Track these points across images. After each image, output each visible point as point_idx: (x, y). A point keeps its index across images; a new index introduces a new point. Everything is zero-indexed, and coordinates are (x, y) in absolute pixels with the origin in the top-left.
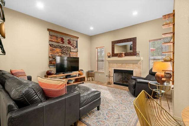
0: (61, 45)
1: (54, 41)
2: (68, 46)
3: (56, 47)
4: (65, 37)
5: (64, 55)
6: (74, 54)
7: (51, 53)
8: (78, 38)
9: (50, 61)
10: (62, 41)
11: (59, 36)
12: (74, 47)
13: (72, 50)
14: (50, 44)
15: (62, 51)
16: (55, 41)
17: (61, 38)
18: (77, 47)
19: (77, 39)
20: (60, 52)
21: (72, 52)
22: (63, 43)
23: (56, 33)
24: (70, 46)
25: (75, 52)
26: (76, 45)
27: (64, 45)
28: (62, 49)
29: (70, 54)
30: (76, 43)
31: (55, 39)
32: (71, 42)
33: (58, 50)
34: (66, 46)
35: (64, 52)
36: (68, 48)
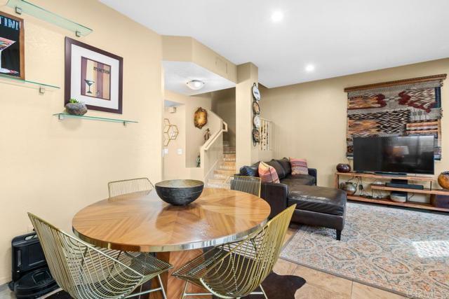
0: (374, 111)
1: (357, 107)
2: (398, 110)
3: (363, 119)
4: (390, 90)
5: (386, 131)
6: (425, 128)
7: (352, 132)
8: (445, 75)
9: (348, 147)
10: (378, 103)
12: (423, 108)
13: (413, 118)
14: (349, 116)
15: (378, 125)
16: (361, 106)
17: (377, 96)
18: (437, 104)
19: (441, 80)
20: (373, 128)
21: (415, 122)
22: (383, 104)
23: (364, 91)
24: (405, 108)
25: (428, 121)
26: (434, 101)
27: (385, 111)
28: (378, 121)
29: (407, 129)
30: (434, 93)
31: (360, 103)
32: (410, 97)
33: (368, 124)
34: (391, 111)
35: (385, 127)
36: (397, 115)
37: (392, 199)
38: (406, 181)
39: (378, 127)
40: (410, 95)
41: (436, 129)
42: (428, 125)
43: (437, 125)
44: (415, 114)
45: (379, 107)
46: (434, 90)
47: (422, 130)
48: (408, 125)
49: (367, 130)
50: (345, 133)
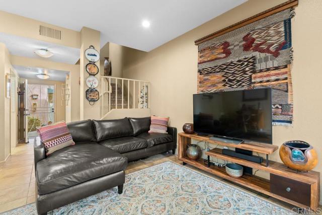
0: (219, 63)
1: (206, 60)
2: (242, 58)
3: (211, 73)
5: (231, 86)
6: (273, 78)
7: (202, 89)
10: (223, 53)
11: (217, 42)
12: (269, 52)
13: (259, 66)
14: (200, 72)
15: (224, 78)
16: (209, 59)
17: (223, 44)
18: (287, 44)
19: (292, 8)
20: (220, 83)
21: (261, 71)
22: (228, 53)
23: (210, 41)
24: (250, 54)
25: (277, 68)
26: (283, 39)
27: (229, 61)
28: (223, 73)
29: (253, 81)
30: (282, 29)
31: (207, 55)
32: (254, 40)
33: (214, 78)
34: (235, 60)
35: (230, 81)
36: (243, 64)
39: (224, 81)
40: (254, 36)
41: (286, 79)
42: (276, 74)
43: (286, 73)
44: (260, 61)
45: (224, 58)
46: (282, 24)
47: (268, 81)
48: (253, 76)
49: (214, 85)
50: (197, 89)
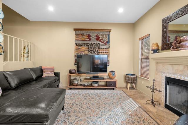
0: (86, 42)
1: (79, 39)
2: (95, 43)
3: (82, 46)
4: (93, 33)
5: (91, 53)
6: (105, 52)
7: (77, 52)
8: (111, 30)
9: (75, 60)
10: (88, 38)
11: (85, 33)
12: (104, 43)
13: (101, 47)
14: (76, 44)
15: (88, 49)
16: (81, 39)
17: (88, 35)
18: (108, 42)
19: (110, 32)
20: (86, 51)
21: (101, 49)
22: (90, 39)
23: (82, 31)
24: (98, 42)
25: (106, 49)
26: (107, 40)
27: (91, 43)
28: (88, 47)
29: (99, 52)
30: (107, 37)
31: (81, 37)
32: (99, 37)
33: (84, 48)
34: (93, 43)
35: (91, 50)
36: (95, 45)
37: (93, 85)
38: (98, 76)
39: (88, 50)
40: (100, 36)
41: (108, 52)
42: (106, 51)
43: (108, 51)
44: (101, 46)
45: (88, 41)
46: (107, 36)
47: (103, 53)
48: (99, 50)
49: (83, 51)
50: (74, 52)
